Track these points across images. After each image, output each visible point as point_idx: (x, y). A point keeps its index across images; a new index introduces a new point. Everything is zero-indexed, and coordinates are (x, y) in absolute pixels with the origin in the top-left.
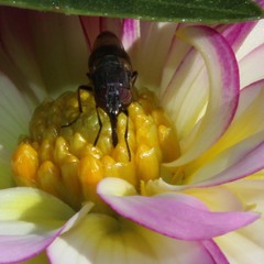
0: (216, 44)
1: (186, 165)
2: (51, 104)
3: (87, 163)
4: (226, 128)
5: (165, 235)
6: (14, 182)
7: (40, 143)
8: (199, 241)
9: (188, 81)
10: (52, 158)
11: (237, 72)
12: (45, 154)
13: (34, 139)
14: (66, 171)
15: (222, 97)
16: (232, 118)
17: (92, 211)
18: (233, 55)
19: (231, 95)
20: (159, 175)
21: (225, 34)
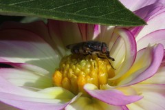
0: (128, 35)
1: (117, 80)
2: (67, 57)
3: (80, 78)
4: (132, 66)
5: (108, 104)
6: (53, 85)
7: (63, 71)
8: (121, 106)
9: (118, 48)
10: (67, 76)
11: (136, 45)
12: (65, 75)
13: (61, 69)
14: (72, 81)
15: (130, 55)
17: (82, 96)
18: (134, 39)
19: (134, 54)
20: (107, 83)
21: (132, 31)
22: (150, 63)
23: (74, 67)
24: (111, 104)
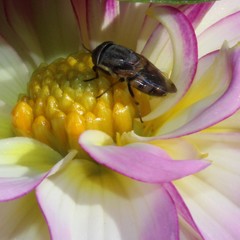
0: (179, 21)
2: (46, 69)
3: (73, 118)
4: (187, 90)
5: (133, 178)
6: (14, 132)
7: (35, 100)
8: (161, 183)
10: (45, 113)
11: (196, 44)
12: (38, 110)
13: (30, 98)
14: (55, 124)
16: (191, 82)
17: (76, 157)
18: (193, 30)
19: (191, 63)
20: (132, 128)
21: (187, 13)
22: (226, 85)
23: (60, 92)
24: (140, 180)
